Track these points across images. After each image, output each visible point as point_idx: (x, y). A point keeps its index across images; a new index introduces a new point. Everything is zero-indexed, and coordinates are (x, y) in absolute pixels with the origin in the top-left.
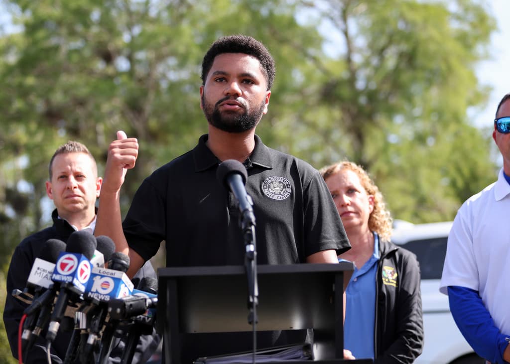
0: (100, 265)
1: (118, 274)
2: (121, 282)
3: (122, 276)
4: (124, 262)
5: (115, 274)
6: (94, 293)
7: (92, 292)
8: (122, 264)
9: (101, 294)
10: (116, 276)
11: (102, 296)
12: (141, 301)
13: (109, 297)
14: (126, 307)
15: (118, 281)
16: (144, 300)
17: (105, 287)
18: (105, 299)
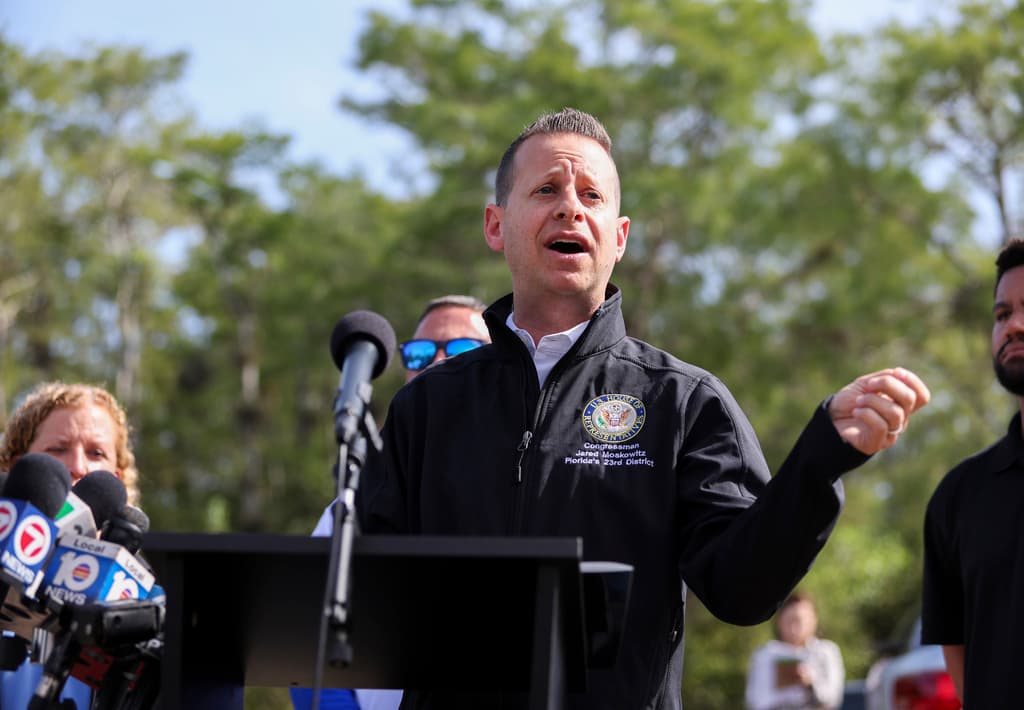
0: (85, 531)
1: (109, 549)
2: (113, 567)
3: (116, 555)
4: (135, 527)
5: (104, 548)
6: (58, 587)
7: (54, 586)
8: (130, 531)
9: (70, 591)
10: (105, 554)
11: (71, 594)
12: (146, 611)
13: (84, 596)
14: (105, 622)
15: (107, 565)
16: (153, 609)
17: (80, 575)
18: (77, 602)
